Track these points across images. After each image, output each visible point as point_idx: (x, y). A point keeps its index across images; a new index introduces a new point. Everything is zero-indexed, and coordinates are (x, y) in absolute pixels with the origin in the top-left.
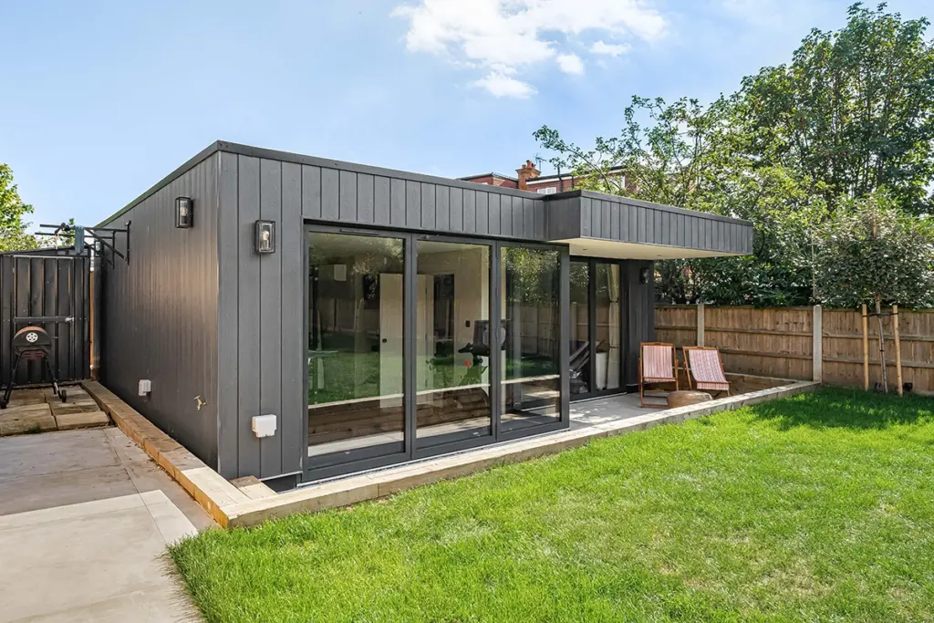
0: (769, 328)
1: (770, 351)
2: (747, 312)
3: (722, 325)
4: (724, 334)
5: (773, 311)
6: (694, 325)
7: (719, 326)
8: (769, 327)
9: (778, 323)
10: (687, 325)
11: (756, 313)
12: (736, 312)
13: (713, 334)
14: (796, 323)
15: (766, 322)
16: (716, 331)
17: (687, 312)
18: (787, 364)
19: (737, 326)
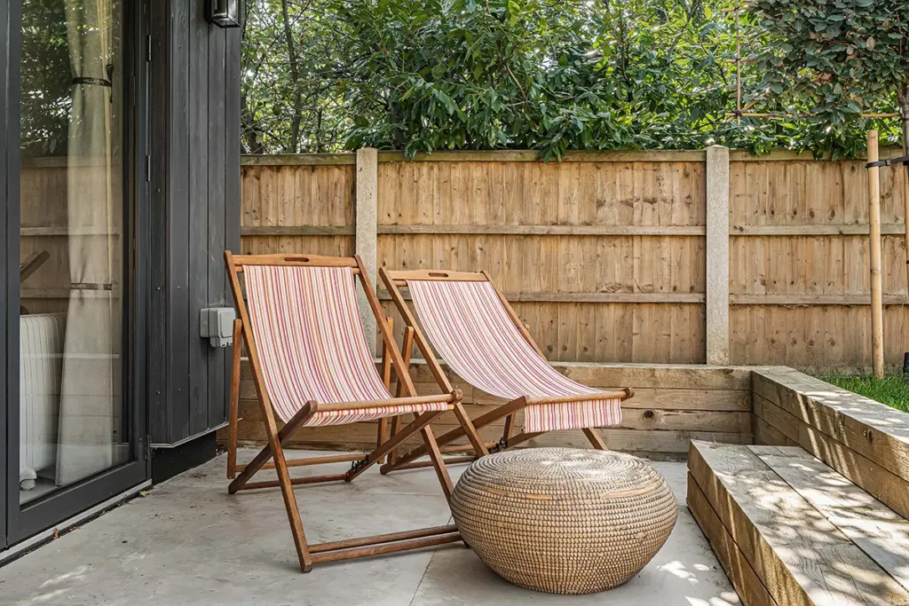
0: (574, 218)
1: (578, 286)
2: (510, 173)
3: (430, 215)
4: (437, 243)
5: (587, 168)
6: (340, 221)
7: (421, 219)
8: (575, 215)
9: (600, 204)
10: (317, 220)
11: (536, 176)
12: (477, 172)
13: (405, 243)
14: (653, 201)
15: (568, 201)
16: (413, 235)
17: (314, 181)
18: (625, 326)
19: (480, 218)
